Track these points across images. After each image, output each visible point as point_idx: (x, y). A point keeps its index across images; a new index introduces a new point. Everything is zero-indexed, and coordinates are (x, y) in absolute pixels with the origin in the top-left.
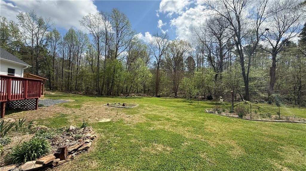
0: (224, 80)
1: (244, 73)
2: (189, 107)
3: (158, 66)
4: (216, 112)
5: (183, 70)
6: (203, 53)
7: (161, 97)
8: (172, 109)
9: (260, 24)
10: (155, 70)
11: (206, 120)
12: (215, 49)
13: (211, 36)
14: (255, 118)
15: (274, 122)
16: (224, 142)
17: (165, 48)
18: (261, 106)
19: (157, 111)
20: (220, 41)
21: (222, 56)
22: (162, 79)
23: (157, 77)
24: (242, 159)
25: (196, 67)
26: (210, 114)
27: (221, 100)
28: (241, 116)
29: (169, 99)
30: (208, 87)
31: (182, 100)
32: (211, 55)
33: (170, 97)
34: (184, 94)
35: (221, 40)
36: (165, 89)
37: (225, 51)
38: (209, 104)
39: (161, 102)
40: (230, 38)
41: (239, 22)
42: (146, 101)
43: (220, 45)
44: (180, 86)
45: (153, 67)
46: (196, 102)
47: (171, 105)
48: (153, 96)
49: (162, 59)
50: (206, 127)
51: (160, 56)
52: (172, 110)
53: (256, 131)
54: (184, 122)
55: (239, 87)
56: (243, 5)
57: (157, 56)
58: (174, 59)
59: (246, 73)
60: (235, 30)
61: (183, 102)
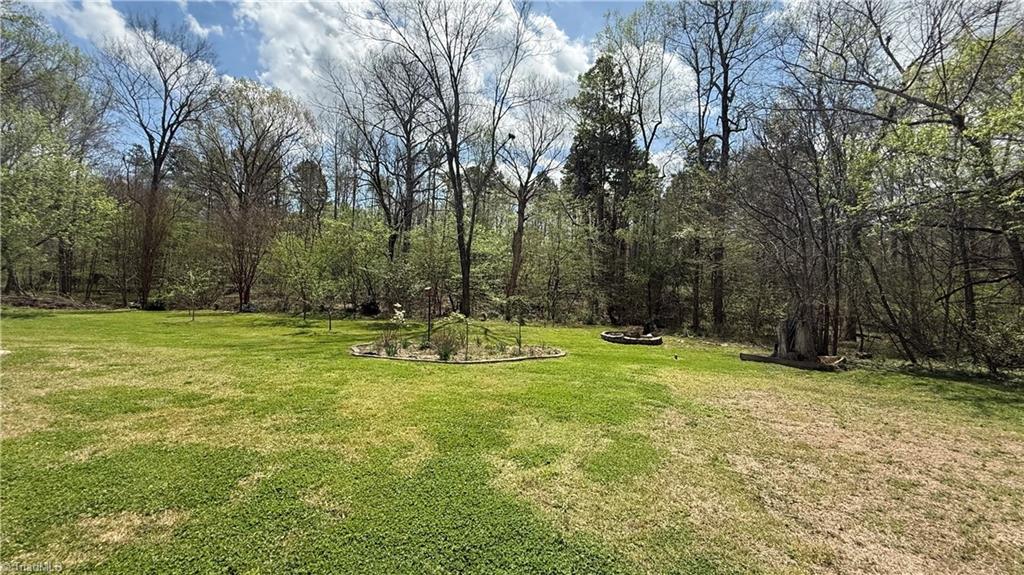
0: (413, 254)
1: (461, 239)
2: (296, 342)
3: (157, 169)
4: (383, 353)
5: (279, 209)
6: (356, 159)
7: (171, 309)
8: (215, 356)
9: (499, 118)
10: (137, 185)
11: (346, 381)
12: (393, 157)
13: (382, 109)
14: (474, 357)
15: (508, 363)
16: (388, 437)
17: (197, 98)
18: (492, 326)
19: (131, 373)
20: (408, 133)
21: (412, 183)
22: (175, 234)
23: (149, 220)
24: (428, 471)
25: (331, 203)
26: (365, 359)
27: (398, 313)
28: (444, 357)
29: (210, 315)
30: (368, 275)
31: (270, 317)
32: (381, 172)
33: (217, 307)
34: (281, 295)
35: (410, 131)
36: (190, 273)
37: (420, 169)
38: (368, 327)
39: (168, 330)
40: (434, 134)
41: (457, 94)
42: (68, 330)
43: (409, 146)
44: (265, 267)
45: (128, 171)
46: (322, 323)
47: (217, 341)
48: (125, 305)
49: (179, 143)
50: (345, 402)
51: (169, 129)
52: (216, 361)
53: (471, 390)
54: (261, 397)
55: (450, 277)
56: (469, 51)
57: (155, 123)
58: (241, 159)
59: (467, 239)
60: (448, 116)
61: (274, 325)
